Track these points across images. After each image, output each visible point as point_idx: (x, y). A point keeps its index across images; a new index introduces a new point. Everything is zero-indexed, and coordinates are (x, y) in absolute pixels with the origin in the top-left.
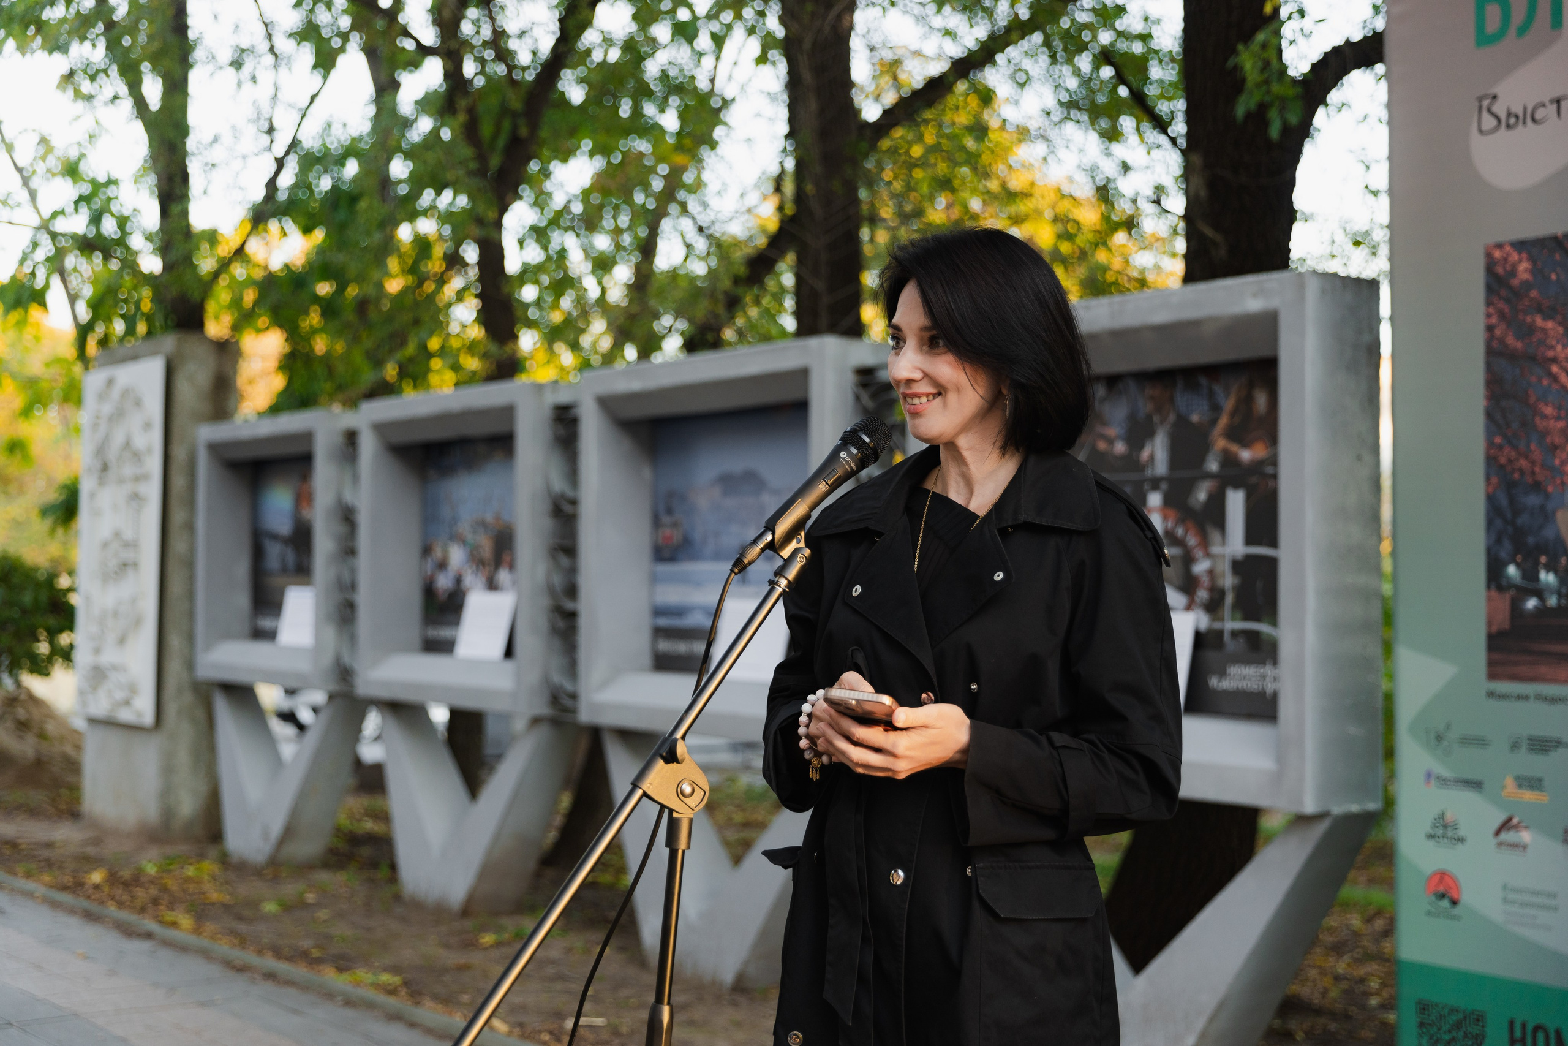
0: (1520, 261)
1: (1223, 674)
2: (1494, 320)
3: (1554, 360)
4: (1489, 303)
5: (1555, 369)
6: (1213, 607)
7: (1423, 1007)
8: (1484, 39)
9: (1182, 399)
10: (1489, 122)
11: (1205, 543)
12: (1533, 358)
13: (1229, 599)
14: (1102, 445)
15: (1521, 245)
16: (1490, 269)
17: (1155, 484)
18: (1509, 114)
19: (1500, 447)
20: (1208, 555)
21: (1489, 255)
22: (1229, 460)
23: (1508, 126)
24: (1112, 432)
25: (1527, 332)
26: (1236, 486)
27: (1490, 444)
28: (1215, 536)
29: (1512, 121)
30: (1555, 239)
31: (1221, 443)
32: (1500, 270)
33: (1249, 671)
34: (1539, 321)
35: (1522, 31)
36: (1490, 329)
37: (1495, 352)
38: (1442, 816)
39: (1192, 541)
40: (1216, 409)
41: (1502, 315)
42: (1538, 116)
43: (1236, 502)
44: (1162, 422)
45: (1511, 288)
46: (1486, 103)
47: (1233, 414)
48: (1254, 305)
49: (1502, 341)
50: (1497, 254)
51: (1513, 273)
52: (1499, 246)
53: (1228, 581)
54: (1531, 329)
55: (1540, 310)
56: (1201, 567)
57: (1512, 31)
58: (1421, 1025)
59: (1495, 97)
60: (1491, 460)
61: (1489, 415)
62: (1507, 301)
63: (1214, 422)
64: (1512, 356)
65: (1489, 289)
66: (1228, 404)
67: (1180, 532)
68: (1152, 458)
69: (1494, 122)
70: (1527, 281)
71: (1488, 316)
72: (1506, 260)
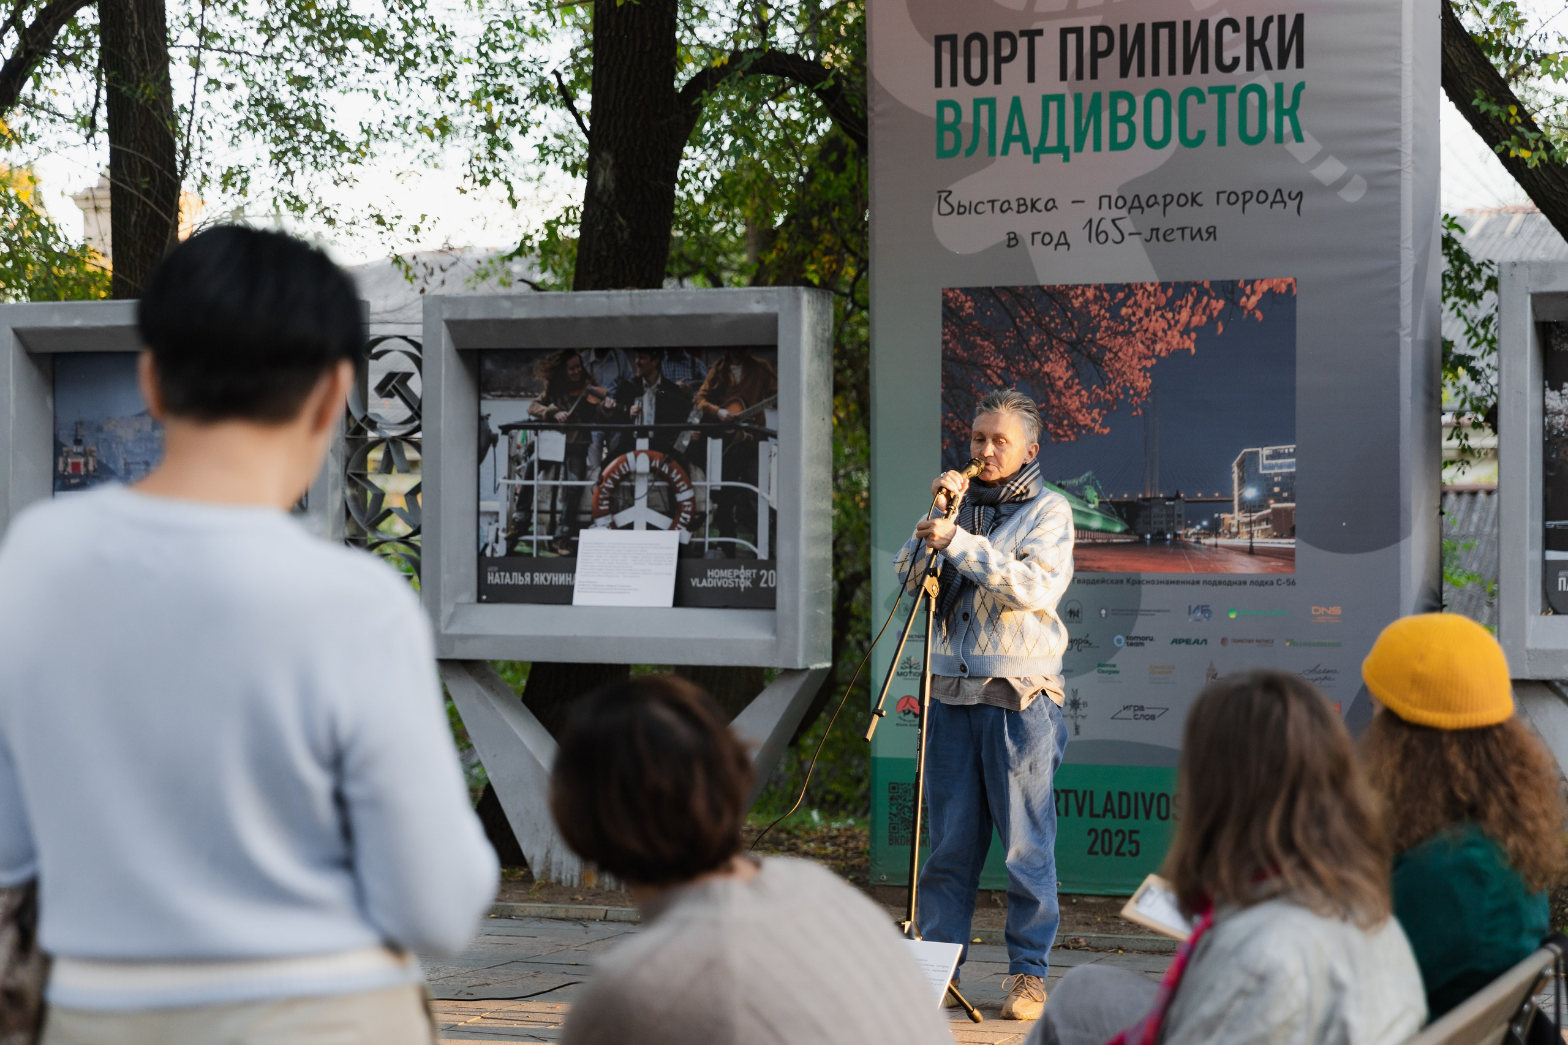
0: (966, 301)
1: (703, 576)
2: (948, 337)
3: (989, 366)
4: (944, 326)
5: (989, 372)
6: (694, 526)
7: (893, 787)
8: (942, 153)
9: (667, 368)
10: (945, 208)
11: (688, 478)
12: (975, 364)
13: (709, 520)
14: (592, 400)
15: (966, 291)
16: (946, 303)
17: (643, 432)
18: (959, 206)
19: (952, 420)
20: (690, 487)
21: (944, 294)
22: (708, 416)
23: (959, 213)
24: (602, 390)
25: (971, 347)
26: (715, 437)
27: (945, 418)
28: (698, 473)
29: (961, 210)
30: (990, 288)
31: (703, 403)
32: (952, 305)
33: (727, 573)
34: (979, 341)
35: (970, 152)
36: (945, 342)
37: (948, 359)
38: (909, 659)
39: (676, 476)
40: (698, 377)
41: (953, 333)
42: (980, 208)
43: (715, 448)
44: (649, 385)
45: (960, 317)
46: (944, 195)
47: (712, 382)
48: (757, 308)
49: (953, 351)
50: (951, 295)
51: (962, 308)
52: (952, 290)
53: (708, 506)
54: (974, 345)
55: (979, 334)
56: (684, 496)
57: (962, 152)
58: (892, 799)
59: (950, 192)
60: (945, 428)
61: (944, 398)
62: (958, 326)
63: (697, 387)
64: (960, 362)
65: (944, 316)
66: (709, 375)
67: (665, 469)
68: (640, 411)
69: (949, 209)
70: (971, 314)
71: (944, 334)
72: (957, 299)
